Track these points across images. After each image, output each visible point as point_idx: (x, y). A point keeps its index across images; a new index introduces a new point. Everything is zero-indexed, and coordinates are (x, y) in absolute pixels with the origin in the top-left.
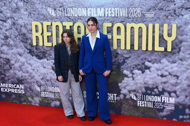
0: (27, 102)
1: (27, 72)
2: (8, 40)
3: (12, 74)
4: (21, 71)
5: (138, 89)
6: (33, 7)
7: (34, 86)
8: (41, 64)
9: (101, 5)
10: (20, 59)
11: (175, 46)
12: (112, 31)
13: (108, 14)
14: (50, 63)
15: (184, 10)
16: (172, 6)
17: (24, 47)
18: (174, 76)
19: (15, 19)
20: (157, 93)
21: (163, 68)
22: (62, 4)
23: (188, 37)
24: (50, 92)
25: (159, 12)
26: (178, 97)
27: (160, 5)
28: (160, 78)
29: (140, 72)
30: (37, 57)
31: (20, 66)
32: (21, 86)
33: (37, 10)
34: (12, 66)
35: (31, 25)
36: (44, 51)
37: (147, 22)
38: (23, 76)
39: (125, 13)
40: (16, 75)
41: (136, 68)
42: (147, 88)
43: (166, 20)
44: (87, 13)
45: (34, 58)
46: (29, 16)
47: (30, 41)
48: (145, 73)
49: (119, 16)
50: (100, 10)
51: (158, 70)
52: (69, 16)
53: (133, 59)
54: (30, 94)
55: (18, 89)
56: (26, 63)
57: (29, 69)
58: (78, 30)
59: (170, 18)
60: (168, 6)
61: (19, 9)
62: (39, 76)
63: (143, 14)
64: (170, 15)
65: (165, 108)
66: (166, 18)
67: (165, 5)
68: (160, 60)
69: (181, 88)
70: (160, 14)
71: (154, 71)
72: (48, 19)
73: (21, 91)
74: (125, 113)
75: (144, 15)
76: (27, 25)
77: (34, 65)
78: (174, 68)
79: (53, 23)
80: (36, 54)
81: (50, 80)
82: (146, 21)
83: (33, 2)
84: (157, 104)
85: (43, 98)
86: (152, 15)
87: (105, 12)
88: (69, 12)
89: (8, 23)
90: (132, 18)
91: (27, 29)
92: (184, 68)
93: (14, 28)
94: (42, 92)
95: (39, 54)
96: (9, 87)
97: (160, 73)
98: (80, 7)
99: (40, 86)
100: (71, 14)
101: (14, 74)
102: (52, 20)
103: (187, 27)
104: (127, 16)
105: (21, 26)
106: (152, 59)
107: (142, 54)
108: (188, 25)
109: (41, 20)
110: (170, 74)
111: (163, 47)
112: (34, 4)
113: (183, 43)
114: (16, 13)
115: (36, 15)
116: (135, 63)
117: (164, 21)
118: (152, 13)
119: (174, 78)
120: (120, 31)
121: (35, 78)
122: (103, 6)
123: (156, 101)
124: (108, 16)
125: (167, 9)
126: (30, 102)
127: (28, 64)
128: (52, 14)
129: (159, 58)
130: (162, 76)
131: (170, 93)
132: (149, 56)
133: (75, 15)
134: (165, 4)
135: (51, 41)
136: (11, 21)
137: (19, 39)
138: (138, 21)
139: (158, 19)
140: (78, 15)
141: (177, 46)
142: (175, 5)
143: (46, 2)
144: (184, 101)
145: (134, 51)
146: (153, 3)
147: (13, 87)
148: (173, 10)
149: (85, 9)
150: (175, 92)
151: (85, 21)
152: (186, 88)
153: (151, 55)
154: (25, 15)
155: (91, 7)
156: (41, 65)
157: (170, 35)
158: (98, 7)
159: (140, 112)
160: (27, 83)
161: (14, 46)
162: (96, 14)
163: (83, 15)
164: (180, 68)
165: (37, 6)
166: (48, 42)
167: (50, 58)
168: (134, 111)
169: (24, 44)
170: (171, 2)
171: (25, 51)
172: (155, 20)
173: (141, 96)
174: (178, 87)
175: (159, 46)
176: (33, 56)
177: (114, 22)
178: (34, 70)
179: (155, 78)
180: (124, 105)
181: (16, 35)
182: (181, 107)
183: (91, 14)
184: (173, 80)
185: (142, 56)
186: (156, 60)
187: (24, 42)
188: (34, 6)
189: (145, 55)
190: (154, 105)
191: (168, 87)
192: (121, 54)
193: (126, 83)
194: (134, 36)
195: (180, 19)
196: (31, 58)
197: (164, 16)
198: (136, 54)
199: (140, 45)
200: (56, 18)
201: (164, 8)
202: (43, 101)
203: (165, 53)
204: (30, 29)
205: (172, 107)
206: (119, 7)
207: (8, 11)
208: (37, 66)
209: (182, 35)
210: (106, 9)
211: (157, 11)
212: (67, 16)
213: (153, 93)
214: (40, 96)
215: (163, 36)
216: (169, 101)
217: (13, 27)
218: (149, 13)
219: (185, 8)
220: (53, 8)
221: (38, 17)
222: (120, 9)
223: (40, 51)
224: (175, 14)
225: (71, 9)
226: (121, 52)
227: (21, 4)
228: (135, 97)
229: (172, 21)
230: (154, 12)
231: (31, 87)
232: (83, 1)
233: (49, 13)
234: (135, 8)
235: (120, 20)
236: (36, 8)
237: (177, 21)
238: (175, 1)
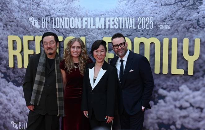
1: (1, 104)
5: (149, 125)
6: (11, 16)
7: (9, 122)
8: (20, 93)
9: (101, 14)
11: (198, 67)
13: (109, 26)
16: (195, 15)
18: (197, 108)
21: (182, 98)
22: (49, 11)
25: (178, 22)
27: (179, 13)
28: (178, 110)
29: (152, 102)
30: (15, 83)
35: (7, 41)
36: (23, 76)
37: (161, 36)
39: (133, 24)
43: (187, 33)
44: (82, 23)
45: (11, 84)
46: (4, 29)
47: (5, 62)
48: (158, 104)
49: (124, 28)
50: (100, 20)
51: (175, 100)
52: (58, 28)
57: (4, 99)
59: (191, 31)
60: (189, 15)
62: (17, 109)
63: (156, 25)
64: (192, 27)
66: (187, 30)
67: (186, 14)
68: (178, 87)
70: (179, 25)
71: (170, 101)
72: (30, 32)
75: (157, 27)
77: (11, 94)
78: (197, 97)
79: (37, 37)
80: (13, 79)
82: (160, 34)
83: (10, 10)
86: (169, 27)
87: (105, 23)
88: (58, 23)
90: (141, 31)
95: (17, 79)
97: (178, 104)
98: (72, 16)
99: (17, 122)
102: (36, 34)
104: (135, 28)
106: (167, 85)
107: (155, 79)
109: (20, 34)
110: (191, 105)
111: (183, 69)
112: (11, 12)
115: (13, 27)
117: (184, 35)
118: (168, 25)
119: (196, 110)
121: (11, 111)
122: (103, 15)
124: (109, 28)
125: (188, 19)
128: (35, 25)
129: (177, 84)
130: (181, 108)
132: (164, 81)
133: (66, 27)
134: (185, 11)
138: (150, 35)
139: (176, 31)
140: (70, 27)
141: (200, 68)
142: (198, 13)
143: (27, 9)
146: (170, 11)
148: (196, 20)
149: (80, 18)
151: (79, 35)
153: (166, 80)
155: (88, 16)
157: (191, 53)
158: (96, 16)
162: (94, 25)
163: (76, 27)
165: (15, 15)
170: (194, 9)
174: (202, 123)
175: (178, 68)
176: (9, 82)
178: (10, 100)
179: (172, 110)
183: (86, 26)
184: (195, 114)
186: (174, 87)
188: (11, 14)
189: (158, 80)
191: (189, 123)
196: (6, 84)
197: (183, 28)
199: (152, 67)
200: (41, 31)
201: (185, 17)
203: (186, 77)
204: (5, 46)
206: (125, 16)
208: (14, 95)
210: (108, 19)
211: (174, 22)
212: (54, 28)
215: (182, 54)
218: (164, 24)
220: (36, 17)
221: (16, 30)
222: (126, 18)
223: (18, 75)
224: (198, 25)
225: (61, 18)
229: (194, 35)
230: (170, 23)
231: (5, 123)
232: (77, 8)
233: (31, 25)
234: (145, 17)
235: (125, 33)
236: (14, 18)
237: (201, 35)
238: (198, 7)
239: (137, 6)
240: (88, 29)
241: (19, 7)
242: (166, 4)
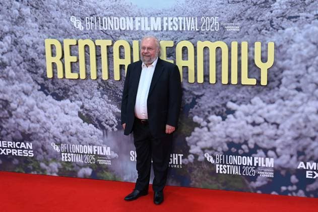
0: (38, 170)
1: (38, 122)
2: (6, 70)
3: (12, 125)
4: (28, 121)
5: (217, 145)
6: (47, 16)
7: (49, 144)
8: (61, 108)
9: (157, 12)
10: (25, 100)
11: (273, 76)
12: (174, 54)
13: (167, 27)
14: (75, 106)
15: (286, 19)
16: (267, 15)
17: (32, 80)
18: (273, 124)
19: (18, 34)
20: (247, 151)
21: (255, 112)
22: (94, 10)
23: (292, 62)
24: (75, 153)
25: (248, 23)
26: (278, 156)
27: (249, 12)
28: (250, 127)
29: (220, 118)
30: (55, 97)
31: (26, 112)
32: (27, 144)
33: (53, 21)
34: (13, 113)
35: (44, 45)
36: (65, 87)
37: (229, 38)
38: (32, 128)
39: (195, 26)
40: (20, 127)
41: (213, 112)
42: (231, 144)
43: (258, 35)
44: (134, 24)
45: (50, 98)
46: (40, 31)
47: (42, 71)
48: (227, 120)
49: (184, 29)
50: (156, 20)
51: (247, 115)
52: (106, 29)
53: (208, 99)
54: (43, 158)
55: (23, 149)
56: (35, 107)
57: (42, 116)
58: (120, 52)
59: (264, 33)
60: (261, 14)
61: (24, 19)
62: (58, 127)
63: (222, 26)
64: (265, 28)
65: (259, 174)
66: (258, 32)
67: (257, 13)
68: (250, 99)
69: (283, 142)
70: (249, 26)
71: (240, 117)
72: (71, 35)
73: (28, 152)
74: (197, 184)
75: (224, 29)
76: (38, 44)
77: (50, 110)
78: (272, 111)
79: (80, 41)
80: (53, 92)
81: (76, 133)
83: (46, 7)
84: (246, 169)
85: (65, 164)
86: (237, 29)
87: (162, 24)
88: (105, 24)
89: (6, 41)
90: (205, 33)
91: (38, 51)
92: (288, 110)
93: (15, 50)
94: (63, 154)
95: (57, 92)
96: (9, 147)
97: (250, 119)
98: (122, 16)
99: (59, 144)
100: (109, 26)
101: (16, 125)
102: (78, 37)
103: (291, 47)
104: (198, 30)
105: (28, 46)
106: (237, 98)
107: (223, 90)
108: (291, 44)
109: (60, 37)
110: (266, 121)
111: (254, 78)
112: (48, 10)
113: (286, 72)
114: (18, 26)
115: (51, 28)
116: (211, 105)
117: (255, 38)
118: (237, 26)
119: (271, 127)
120: (187, 53)
121: (51, 131)
122: (160, 14)
123: (245, 164)
124: (167, 30)
125: (259, 19)
126: (44, 170)
127: (39, 108)
128: (77, 26)
129: (249, 96)
130: (254, 124)
131: (266, 151)
132: (233, 92)
133: (116, 29)
134: (256, 10)
135: (77, 71)
136: (10, 38)
137: (24, 68)
138: (215, 38)
139: (246, 34)
140: (120, 28)
141: (275, 77)
142: (271, 12)
143: (68, 7)
144: (288, 162)
145: (209, 86)
146: (238, 9)
147: (14, 147)
148: (268, 20)
149: (132, 18)
150: (274, 149)
151: (131, 38)
152: (291, 142)
153: (235, 91)
154: (33, 28)
155: (141, 16)
156: (60, 110)
157: (264, 59)
158: (151, 15)
159: (221, 182)
160: (37, 139)
161: (16, 80)
162: (149, 26)
163: (128, 29)
164: (281, 110)
165: (54, 14)
166: (72, 72)
167: (75, 97)
168: (210, 181)
169: (32, 75)
170: (266, 7)
171: (34, 87)
172: (241, 36)
173: (222, 157)
174: (278, 141)
175: (249, 77)
176: (47, 95)
177: (177, 39)
178: (49, 117)
179: (243, 127)
180: (195, 172)
181: (20, 61)
182: (283, 173)
183: (140, 27)
184: (270, 131)
185: (222, 94)
186: (244, 100)
187: (32, 72)
188: (48, 13)
189: (227, 91)
190: (242, 170)
191: (263, 142)
192: (188, 91)
193: (197, 136)
194: (208, 61)
195: (280, 34)
196: (44, 98)
197: (255, 30)
198: (212, 90)
199: (219, 76)
200: (85, 34)
201: (256, 17)
202: (64, 168)
203: (258, 87)
204: (41, 51)
205: (270, 173)
206: (185, 15)
207: (5, 21)
208: (53, 111)
209: (283, 59)
210: (165, 19)
211: (244, 23)
212: (101, 30)
213: (240, 151)
214: (59, 160)
215: (254, 61)
216: (265, 163)
217: (14, 47)
218: (232, 25)
219: (287, 17)
220: (79, 16)
221: (55, 32)
222: (187, 18)
223: (59, 87)
224: (272, 26)
225: (109, 18)
226: (189, 87)
227: (27, 11)
228: (212, 158)
229: (267, 38)
230: (239, 24)
231: (44, 145)
232: (128, 6)
233: (73, 26)
234: (210, 17)
235: (186, 35)
236: (51, 18)
237: (275, 38)
238: (272, 5)
239: (200, 4)
240: (142, 31)
241: (58, 5)
242: (233, 2)
